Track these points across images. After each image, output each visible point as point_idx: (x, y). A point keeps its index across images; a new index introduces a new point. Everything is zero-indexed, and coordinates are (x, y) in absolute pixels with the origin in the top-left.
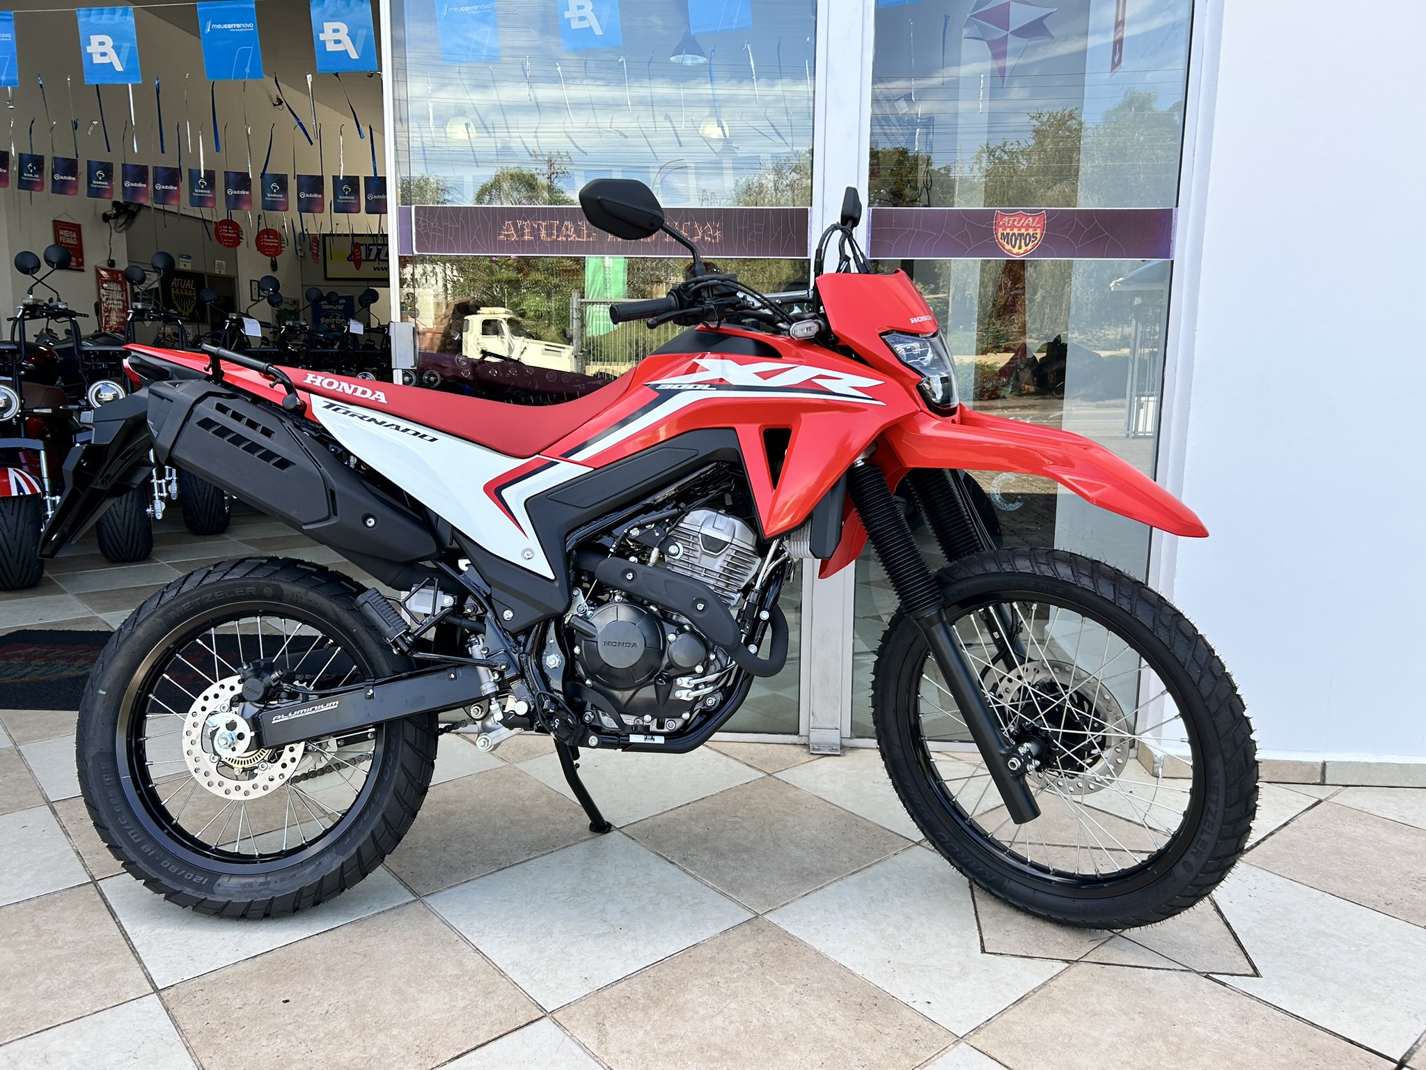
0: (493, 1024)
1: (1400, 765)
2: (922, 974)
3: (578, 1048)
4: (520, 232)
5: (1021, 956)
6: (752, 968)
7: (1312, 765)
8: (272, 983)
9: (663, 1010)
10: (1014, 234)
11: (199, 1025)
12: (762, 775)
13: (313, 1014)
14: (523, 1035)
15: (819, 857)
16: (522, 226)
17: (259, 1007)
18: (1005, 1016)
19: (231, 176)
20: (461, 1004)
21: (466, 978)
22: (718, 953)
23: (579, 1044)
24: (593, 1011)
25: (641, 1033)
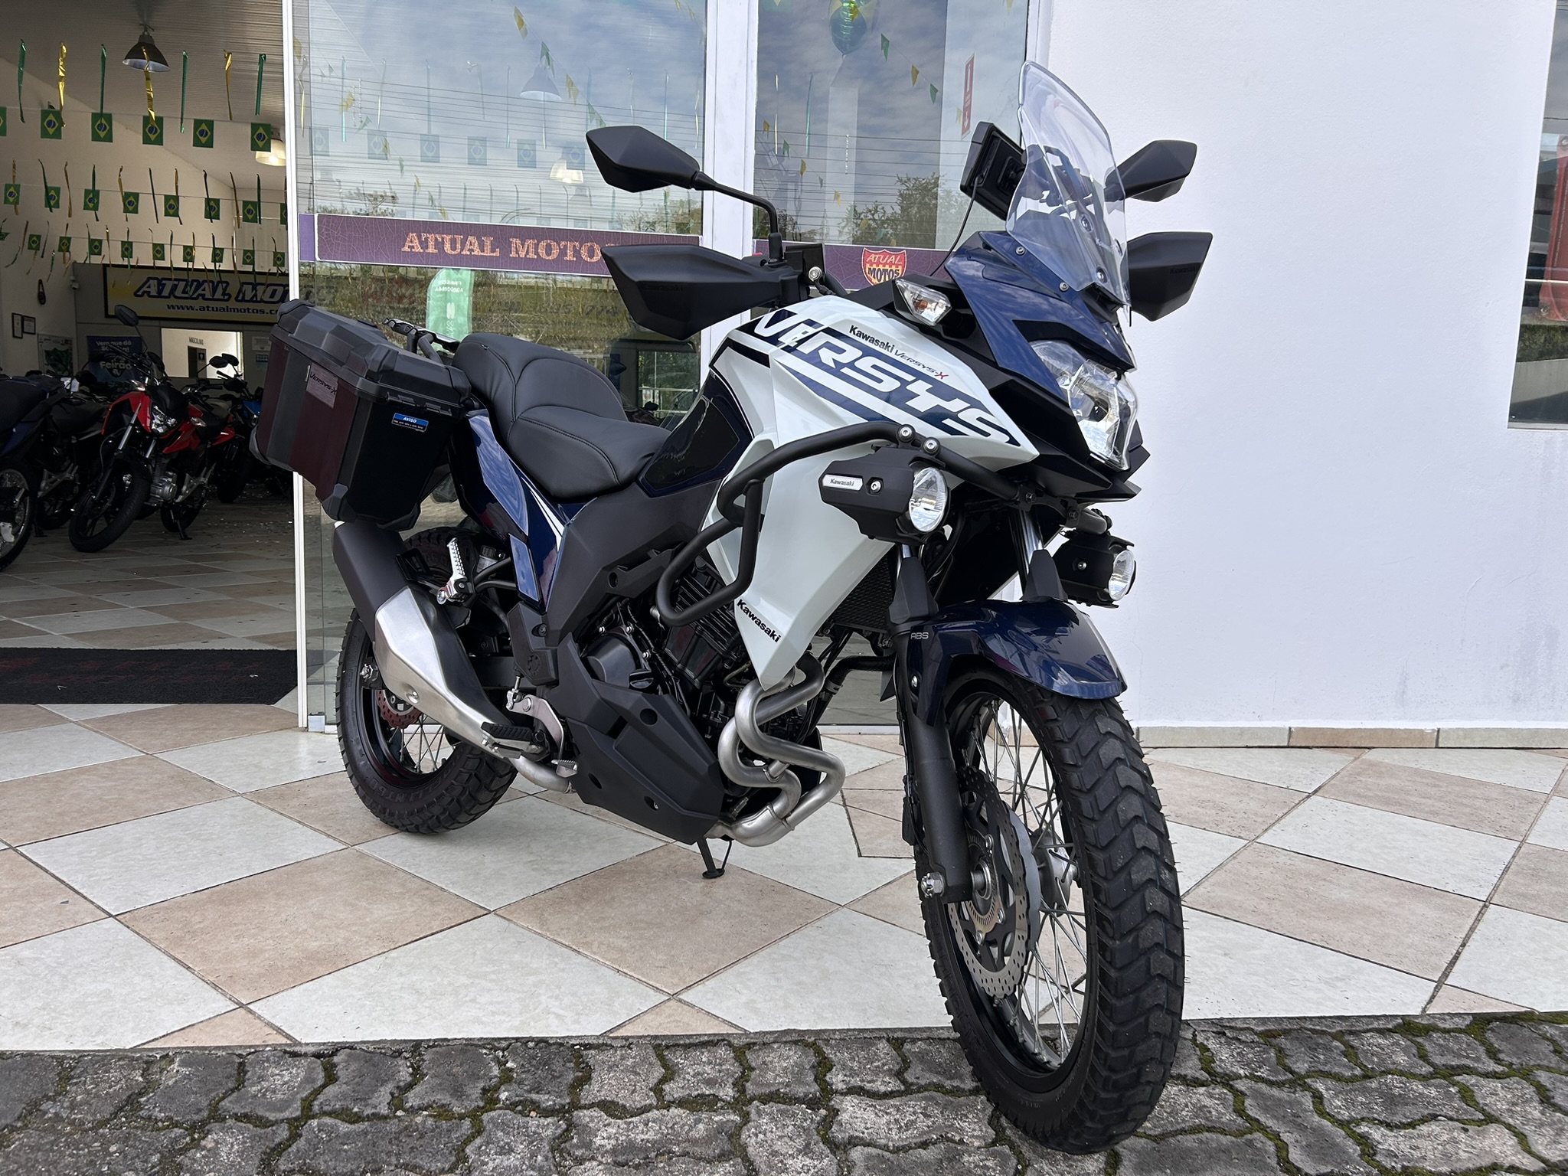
0: (442, 920)
1: (1199, 729)
2: (810, 871)
3: (523, 929)
4: (424, 244)
8: (227, 905)
9: (594, 903)
10: (879, 269)
11: (163, 934)
13: (273, 922)
14: (471, 925)
16: (427, 239)
17: (220, 920)
18: (878, 892)
20: (411, 909)
21: (412, 894)
22: (636, 868)
23: (523, 927)
24: (532, 908)
25: (576, 918)
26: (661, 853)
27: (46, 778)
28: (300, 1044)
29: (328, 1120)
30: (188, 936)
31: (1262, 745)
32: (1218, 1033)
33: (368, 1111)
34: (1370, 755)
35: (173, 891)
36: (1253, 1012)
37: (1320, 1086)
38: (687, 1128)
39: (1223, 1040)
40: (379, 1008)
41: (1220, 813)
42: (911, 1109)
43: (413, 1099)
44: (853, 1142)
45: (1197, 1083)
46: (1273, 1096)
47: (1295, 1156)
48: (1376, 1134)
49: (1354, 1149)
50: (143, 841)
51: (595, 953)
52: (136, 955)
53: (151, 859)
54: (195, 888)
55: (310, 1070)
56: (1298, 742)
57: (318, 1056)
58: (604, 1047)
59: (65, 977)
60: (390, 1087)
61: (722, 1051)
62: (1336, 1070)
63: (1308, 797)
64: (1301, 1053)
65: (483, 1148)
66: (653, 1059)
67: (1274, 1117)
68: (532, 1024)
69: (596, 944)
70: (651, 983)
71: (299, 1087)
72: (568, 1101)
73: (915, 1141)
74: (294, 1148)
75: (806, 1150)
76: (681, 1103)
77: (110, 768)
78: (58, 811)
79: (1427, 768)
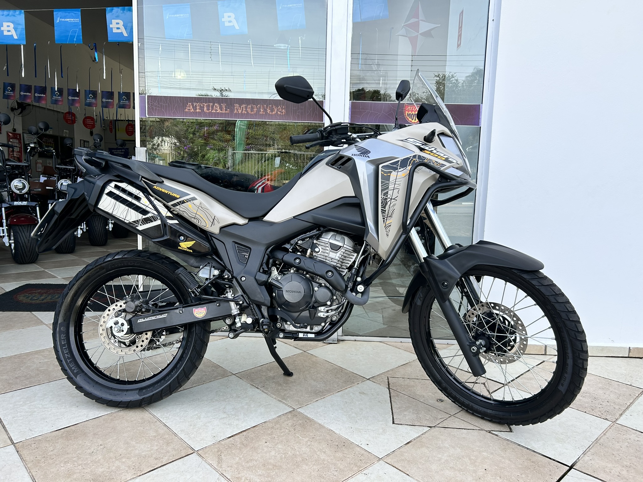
0: (170, 456)
2: (366, 433)
3: (208, 465)
5: (410, 425)
6: (290, 431)
7: (540, 346)
8: (68, 440)
9: (248, 449)
10: (413, 114)
11: (32, 458)
12: (302, 351)
13: (86, 453)
14: (183, 460)
15: (324, 385)
17: (61, 451)
18: (401, 449)
19: (71, 91)
20: (156, 448)
21: (159, 437)
22: (275, 425)
24: (216, 450)
26: (290, 416)
30: (43, 460)
31: (614, 356)
52: (13, 472)
56: (634, 355)
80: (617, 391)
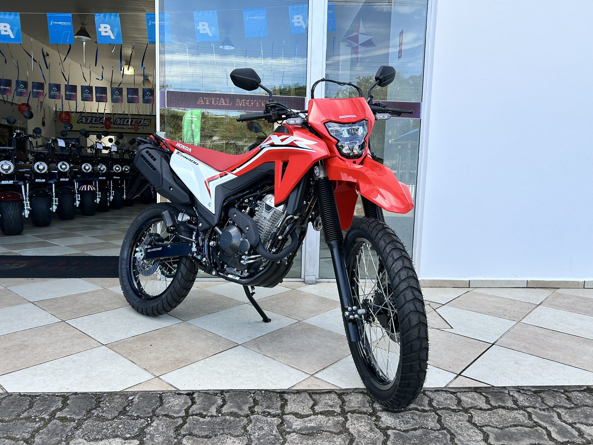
1: (492, 281)
4: (205, 101)
7: (466, 281)
8: (144, 341)
9: (276, 342)
11: (124, 352)
12: (291, 289)
13: (162, 348)
14: (233, 350)
15: (316, 307)
16: (206, 99)
17: (143, 347)
19: (35, 84)
20: (211, 343)
21: (209, 338)
22: (289, 330)
23: (252, 350)
24: (254, 343)
25: (271, 347)
26: (298, 324)
27: (70, 296)
28: (180, 390)
29: (195, 417)
30: (133, 352)
31: (517, 287)
32: (518, 391)
33: (209, 414)
34: (559, 291)
35: (123, 337)
36: (530, 384)
37: (559, 410)
38: (326, 422)
39: (520, 394)
40: (206, 378)
41: (505, 312)
42: (407, 417)
43: (224, 410)
44: (388, 428)
45: (513, 409)
46: (542, 414)
47: (554, 435)
48: (583, 428)
49: (576, 433)
50: (110, 319)
51: (280, 360)
52: (115, 359)
53: (114, 325)
54: (132, 335)
55: (185, 400)
56: (530, 286)
57: (188, 394)
58: (290, 393)
59: (91, 366)
60: (215, 406)
61: (333, 396)
62: (564, 405)
63: (538, 306)
64: (550, 399)
65: (253, 428)
66: (309, 398)
67: (543, 421)
68: (262, 385)
69: (280, 356)
70: (303, 371)
71: (183, 405)
72: (280, 412)
73: (411, 428)
74: (185, 426)
75: (371, 430)
76: (321, 413)
77: (93, 293)
78: (77, 308)
79: (582, 296)
80: (519, 306)
